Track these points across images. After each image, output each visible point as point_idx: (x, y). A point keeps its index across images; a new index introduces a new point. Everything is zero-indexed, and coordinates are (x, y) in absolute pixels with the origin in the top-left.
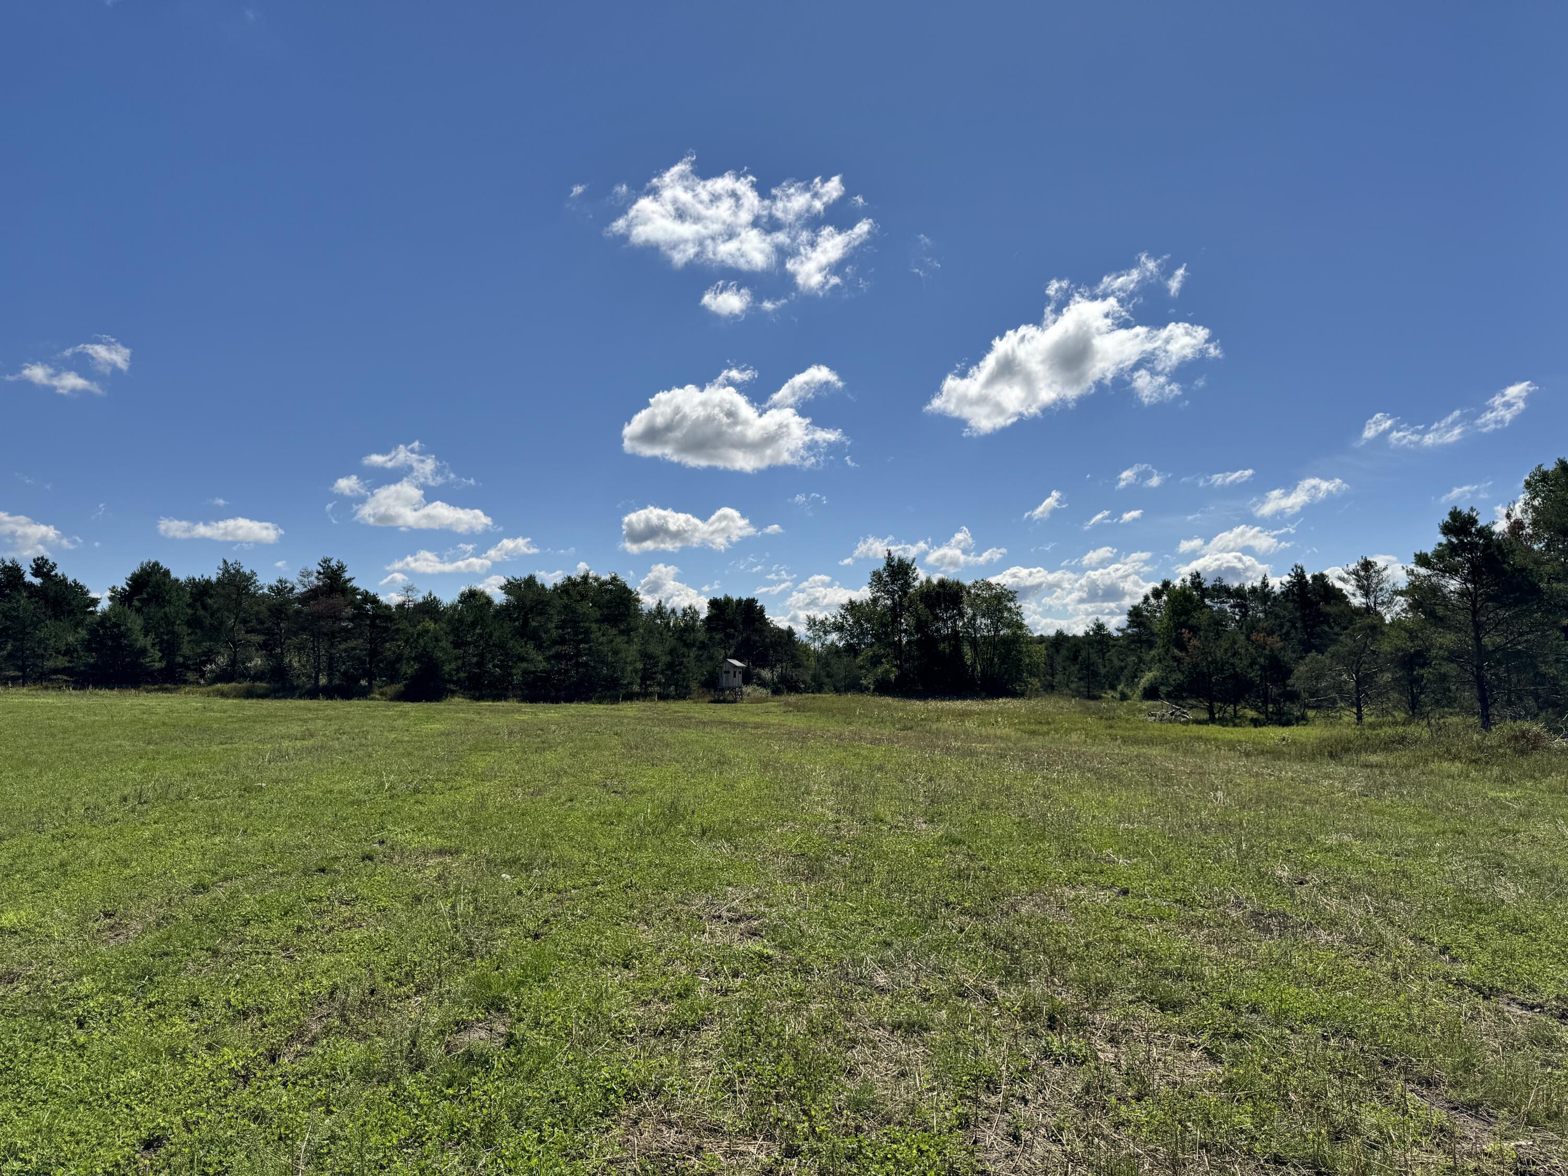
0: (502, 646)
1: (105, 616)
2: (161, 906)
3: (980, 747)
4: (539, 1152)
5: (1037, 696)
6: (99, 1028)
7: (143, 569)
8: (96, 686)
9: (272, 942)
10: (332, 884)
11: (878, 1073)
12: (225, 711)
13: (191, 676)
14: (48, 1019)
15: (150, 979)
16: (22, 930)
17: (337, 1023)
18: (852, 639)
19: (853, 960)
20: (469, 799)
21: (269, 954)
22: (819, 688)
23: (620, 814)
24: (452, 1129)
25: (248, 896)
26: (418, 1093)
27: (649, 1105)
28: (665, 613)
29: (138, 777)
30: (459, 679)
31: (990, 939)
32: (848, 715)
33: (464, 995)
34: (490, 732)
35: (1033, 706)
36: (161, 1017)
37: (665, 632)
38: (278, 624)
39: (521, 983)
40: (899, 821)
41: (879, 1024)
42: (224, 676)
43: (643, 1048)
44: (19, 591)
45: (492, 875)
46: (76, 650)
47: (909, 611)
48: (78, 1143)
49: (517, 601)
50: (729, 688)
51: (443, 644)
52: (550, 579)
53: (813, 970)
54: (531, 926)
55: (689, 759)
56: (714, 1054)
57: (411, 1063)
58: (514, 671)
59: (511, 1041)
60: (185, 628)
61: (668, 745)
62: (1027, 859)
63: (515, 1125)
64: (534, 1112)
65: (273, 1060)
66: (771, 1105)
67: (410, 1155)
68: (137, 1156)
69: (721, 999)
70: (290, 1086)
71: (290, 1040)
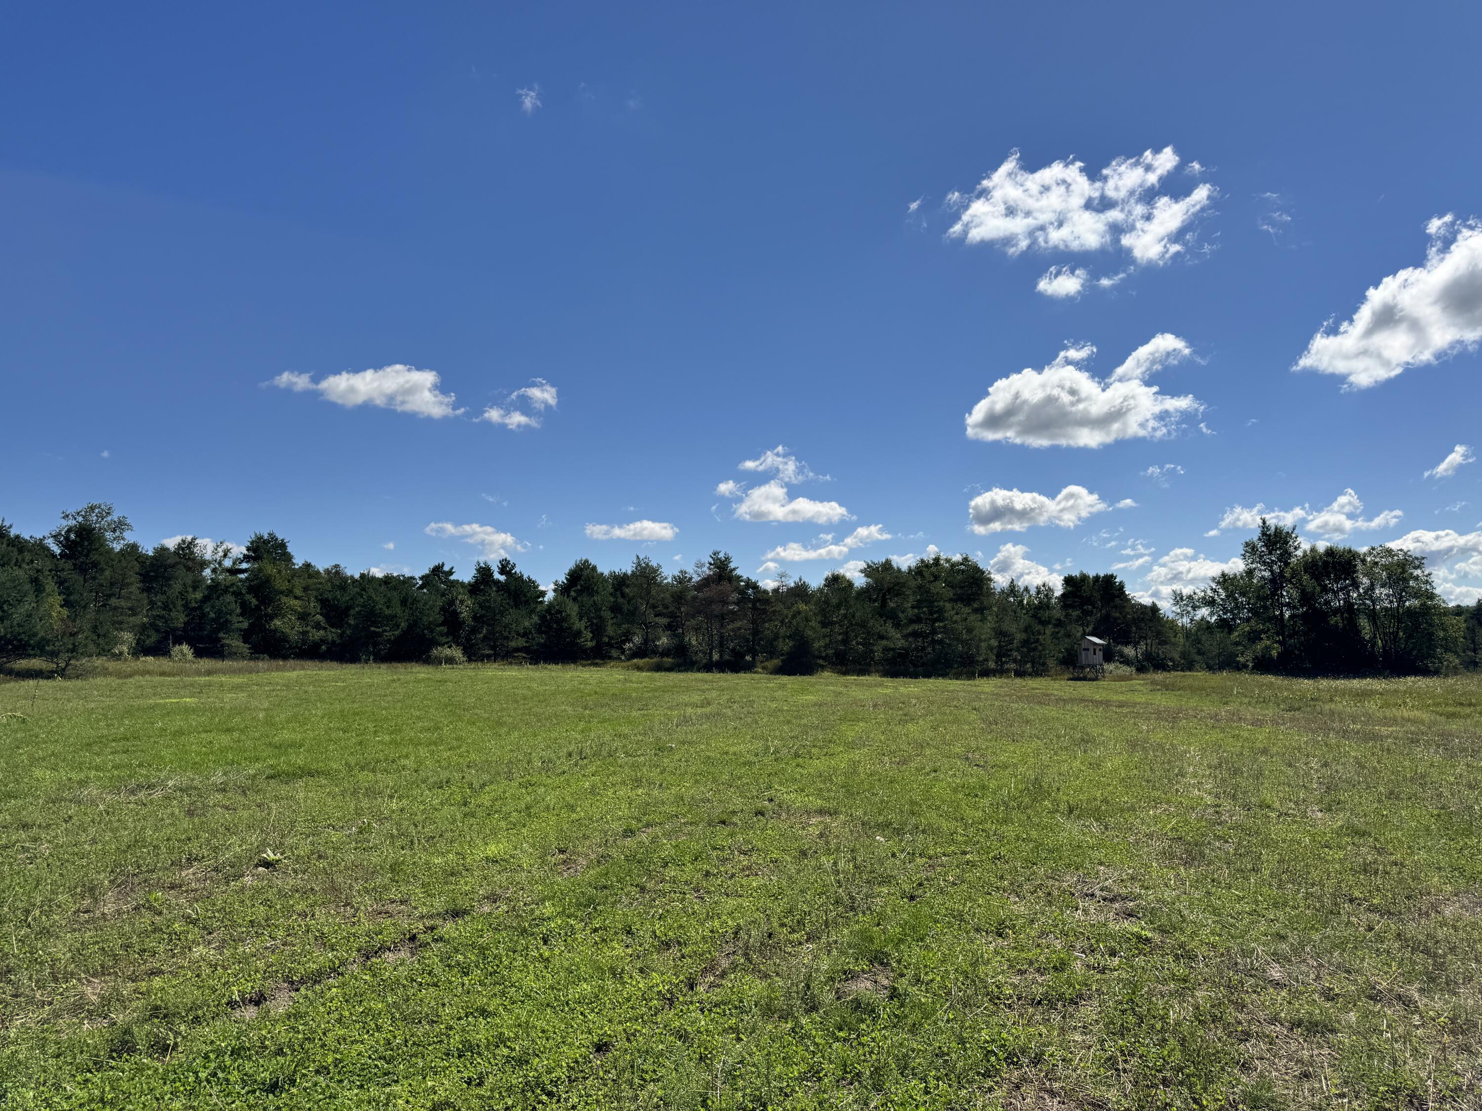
0: (863, 625)
1: (551, 604)
2: (600, 846)
3: (1384, 730)
4: (926, 1102)
5: (1456, 674)
6: (559, 947)
7: (577, 566)
8: (545, 662)
9: (686, 883)
10: (732, 835)
11: (1277, 1070)
12: (641, 683)
13: (614, 653)
14: (522, 935)
15: (595, 908)
16: (501, 860)
17: (742, 961)
18: (1225, 613)
19: (1243, 950)
20: (843, 765)
21: (684, 893)
22: (1189, 666)
23: (984, 788)
24: (845, 1069)
25: (665, 841)
26: (814, 1032)
27: (1031, 1072)
28: (1018, 591)
29: (579, 737)
30: (827, 655)
31: (1406, 940)
32: (1225, 696)
33: (850, 947)
34: (856, 704)
35: (1452, 685)
36: (604, 940)
37: (1019, 610)
38: (679, 609)
39: (901, 941)
40: (1290, 808)
41: (1274, 1020)
42: (640, 653)
43: (1021, 1015)
44: (490, 587)
45: (868, 837)
46: (531, 633)
47: (1291, 583)
48: (547, 1040)
49: (876, 583)
50: (1089, 666)
51: (813, 623)
52: (905, 562)
53: (1197, 956)
54: (906, 887)
55: (1051, 736)
56: (1095, 1029)
57: (807, 1004)
58: (875, 648)
59: (894, 994)
60: (609, 613)
61: (1027, 722)
62: (1450, 856)
63: (902, 1073)
64: (919, 1064)
65: (692, 988)
66: (1157, 1088)
67: (810, 1088)
68: (591, 1056)
69: (1098, 976)
70: (706, 1012)
71: (705, 971)
